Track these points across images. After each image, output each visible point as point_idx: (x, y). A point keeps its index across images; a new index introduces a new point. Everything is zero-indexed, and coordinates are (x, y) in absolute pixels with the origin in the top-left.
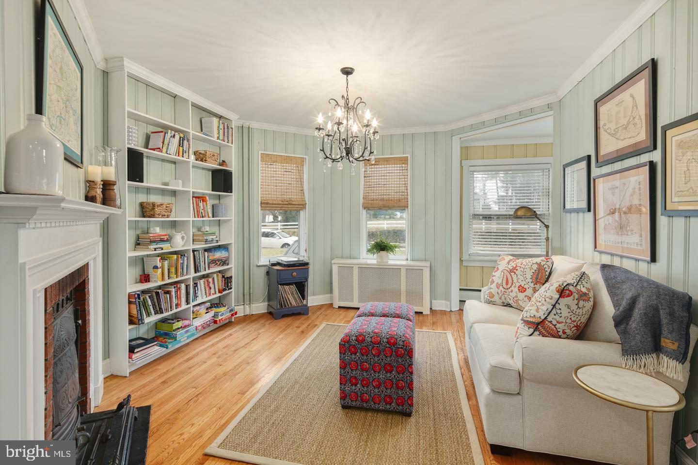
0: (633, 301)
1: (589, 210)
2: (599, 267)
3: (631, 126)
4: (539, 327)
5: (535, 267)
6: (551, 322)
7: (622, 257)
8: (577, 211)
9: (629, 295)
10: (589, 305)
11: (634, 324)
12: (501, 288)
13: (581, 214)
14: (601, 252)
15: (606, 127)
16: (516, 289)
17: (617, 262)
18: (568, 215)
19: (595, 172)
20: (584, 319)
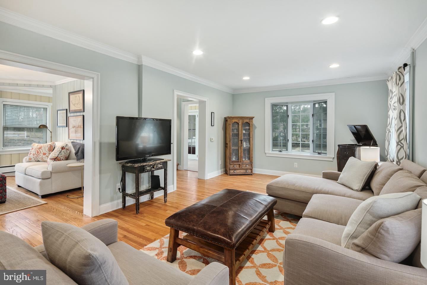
0: (79, 148)
1: (67, 126)
2: (71, 143)
3: (79, 104)
4: (56, 159)
5: (49, 146)
6: (59, 157)
7: (76, 140)
8: (63, 127)
9: (78, 147)
10: (69, 152)
11: (79, 153)
12: (35, 155)
13: (64, 128)
14: (70, 139)
15: (72, 102)
16: (42, 154)
17: (75, 141)
18: (59, 128)
19: (69, 115)
20: (67, 156)
